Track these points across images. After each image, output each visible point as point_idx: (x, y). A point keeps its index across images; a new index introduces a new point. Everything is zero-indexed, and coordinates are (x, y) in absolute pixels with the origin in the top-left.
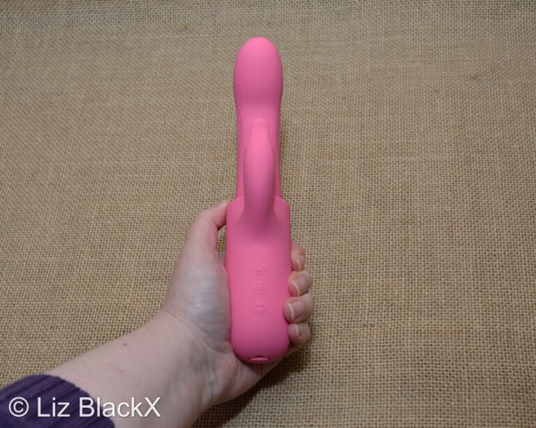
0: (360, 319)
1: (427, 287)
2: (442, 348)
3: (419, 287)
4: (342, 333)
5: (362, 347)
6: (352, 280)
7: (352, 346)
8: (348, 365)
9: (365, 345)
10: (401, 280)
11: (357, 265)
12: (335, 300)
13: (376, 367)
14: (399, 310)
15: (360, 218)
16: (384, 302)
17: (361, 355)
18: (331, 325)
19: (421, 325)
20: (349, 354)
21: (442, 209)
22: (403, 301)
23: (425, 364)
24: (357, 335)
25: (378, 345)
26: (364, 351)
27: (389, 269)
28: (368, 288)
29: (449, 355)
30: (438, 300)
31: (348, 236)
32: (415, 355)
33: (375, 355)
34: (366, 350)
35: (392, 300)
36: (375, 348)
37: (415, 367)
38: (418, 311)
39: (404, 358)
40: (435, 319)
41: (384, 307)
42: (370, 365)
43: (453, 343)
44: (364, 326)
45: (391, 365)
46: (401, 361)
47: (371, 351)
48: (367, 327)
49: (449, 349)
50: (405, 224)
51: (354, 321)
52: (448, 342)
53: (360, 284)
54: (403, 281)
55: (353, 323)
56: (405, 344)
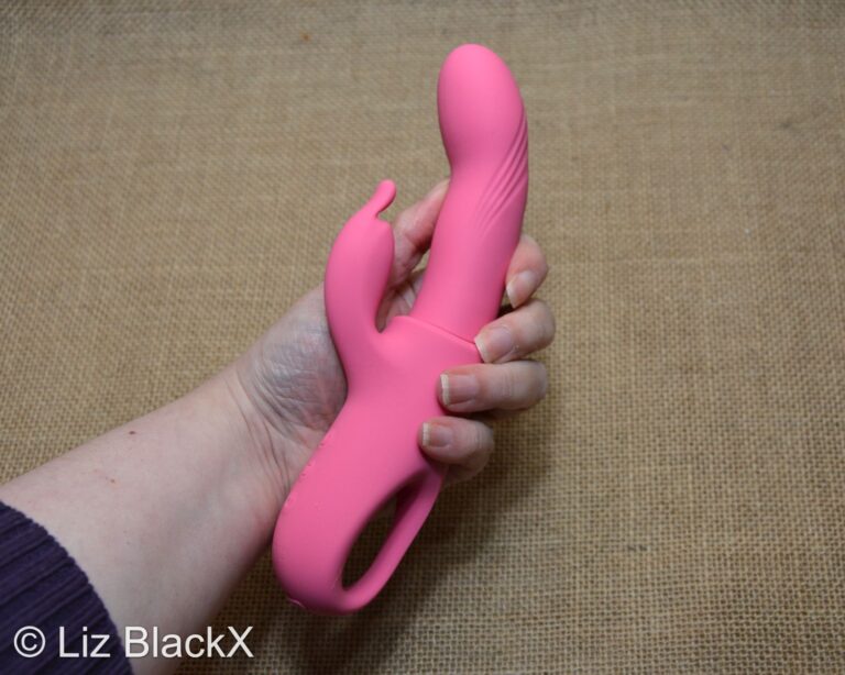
0: (621, 537)
1: (728, 480)
2: (761, 586)
3: (718, 480)
4: (593, 561)
5: (629, 586)
6: (605, 470)
7: (611, 584)
8: (605, 617)
9: (633, 583)
10: (686, 468)
11: (612, 443)
12: (578, 505)
13: (652, 621)
14: (686, 521)
15: (613, 362)
16: (661, 506)
17: (627, 600)
18: (574, 548)
19: (723, 545)
20: (608, 598)
21: (747, 346)
22: (691, 505)
23: (736, 613)
24: (618, 565)
25: (656, 582)
26: (633, 594)
27: (665, 450)
28: (631, 483)
29: (774, 596)
30: (749, 501)
31: (593, 392)
32: (716, 597)
33: (651, 599)
34: (636, 591)
35: (673, 503)
36: (650, 587)
37: (719, 619)
38: (717, 521)
39: (700, 603)
40: (746, 535)
41: (660, 516)
42: (643, 618)
43: (779, 577)
44: (630, 548)
45: (678, 616)
46: (695, 608)
47: (645, 594)
48: (635, 550)
49: (773, 586)
50: (686, 373)
51: (612, 541)
52: (771, 574)
53: (618, 476)
54: (690, 470)
55: (610, 544)
56: (700, 579)
